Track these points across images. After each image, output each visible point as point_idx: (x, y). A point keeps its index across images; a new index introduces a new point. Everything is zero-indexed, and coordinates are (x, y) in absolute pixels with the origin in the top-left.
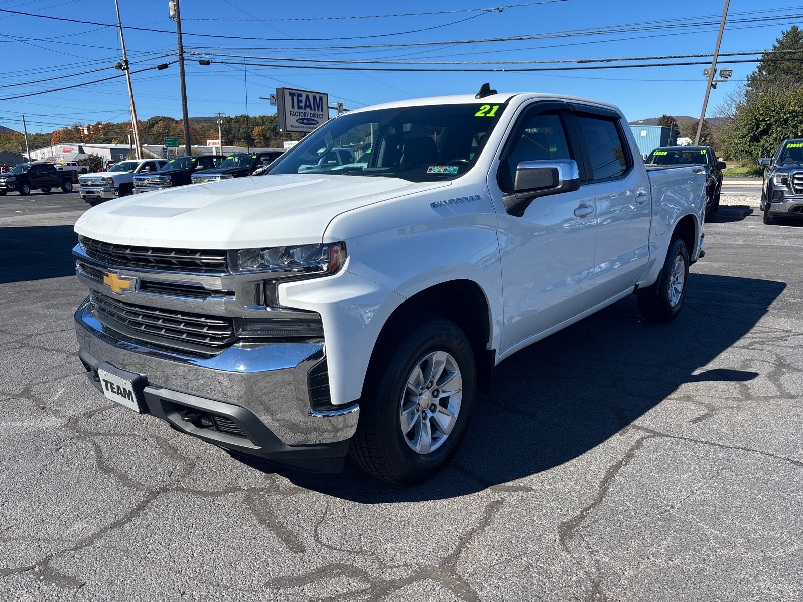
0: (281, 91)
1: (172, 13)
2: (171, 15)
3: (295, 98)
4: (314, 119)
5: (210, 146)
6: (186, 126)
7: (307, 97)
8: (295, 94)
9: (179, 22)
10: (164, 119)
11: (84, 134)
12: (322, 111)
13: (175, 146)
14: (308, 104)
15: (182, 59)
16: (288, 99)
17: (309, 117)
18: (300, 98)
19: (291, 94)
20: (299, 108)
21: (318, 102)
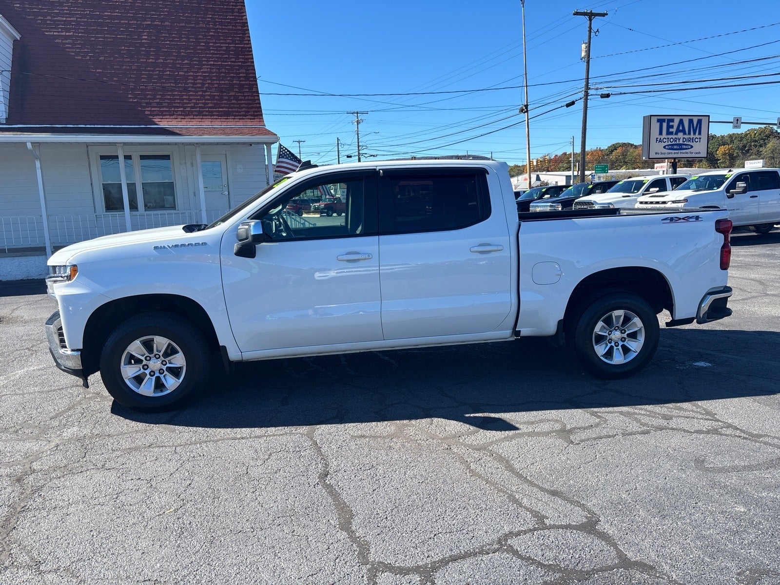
0: (648, 120)
1: (583, 54)
2: (582, 56)
3: (665, 125)
4: (688, 143)
5: (658, 170)
6: (582, 156)
7: (681, 122)
8: (665, 121)
9: (588, 62)
10: (624, 145)
11: (533, 165)
12: (700, 133)
13: (605, 173)
14: (681, 128)
15: (587, 95)
16: (655, 126)
17: (681, 142)
18: (671, 124)
19: (658, 121)
20: (668, 133)
21: (696, 124)
